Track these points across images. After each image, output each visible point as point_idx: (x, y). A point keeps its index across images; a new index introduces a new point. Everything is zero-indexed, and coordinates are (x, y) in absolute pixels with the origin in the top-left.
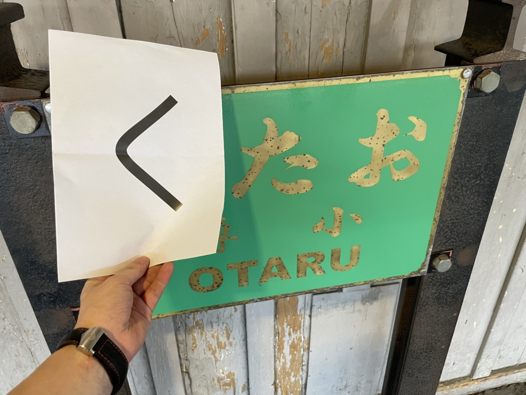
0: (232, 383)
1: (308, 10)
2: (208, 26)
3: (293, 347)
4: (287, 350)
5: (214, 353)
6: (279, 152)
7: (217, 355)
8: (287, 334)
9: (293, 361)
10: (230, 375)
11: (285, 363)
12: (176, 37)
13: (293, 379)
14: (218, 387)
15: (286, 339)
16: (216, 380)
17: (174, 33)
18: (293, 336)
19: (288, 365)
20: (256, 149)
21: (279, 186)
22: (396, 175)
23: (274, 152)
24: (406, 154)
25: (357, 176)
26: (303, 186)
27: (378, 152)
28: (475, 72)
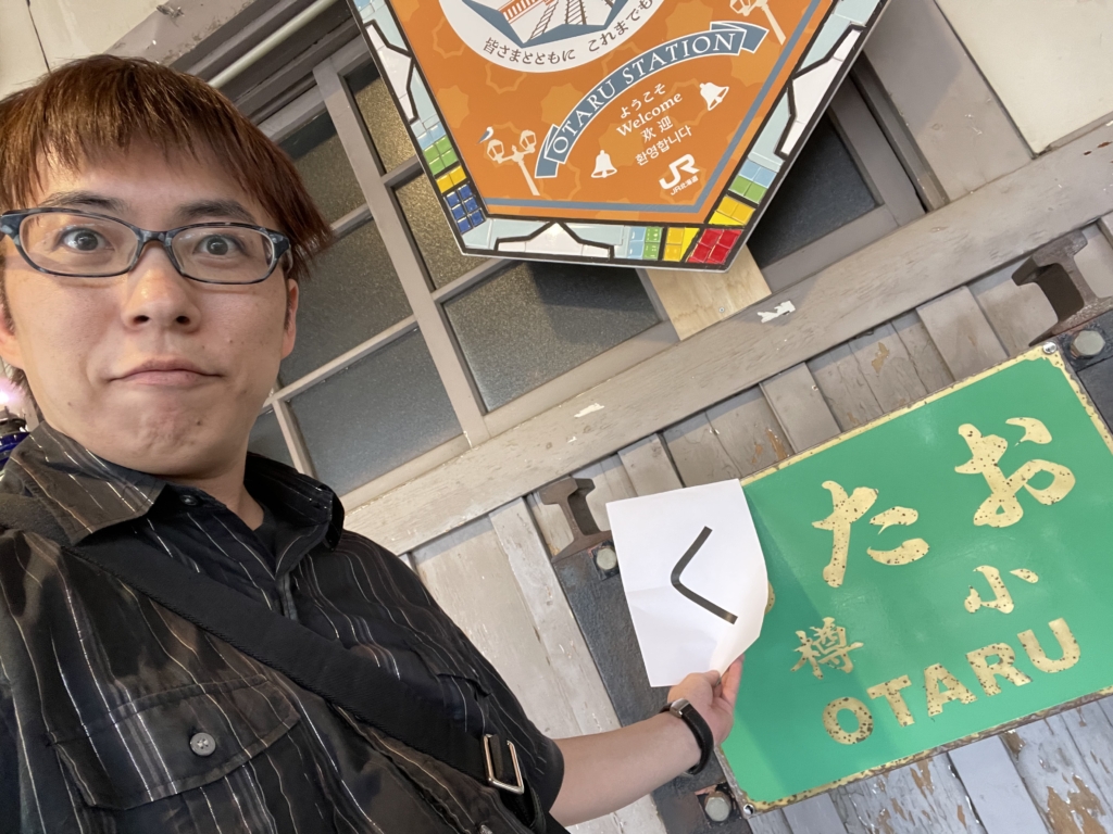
1: (862, 382)
2: (759, 441)
6: (859, 515)
12: (731, 463)
17: (729, 462)
20: (830, 519)
21: (881, 557)
22: (1045, 496)
23: (853, 517)
24: (1039, 465)
25: (985, 515)
26: (915, 549)
27: (993, 475)
28: (1060, 342)
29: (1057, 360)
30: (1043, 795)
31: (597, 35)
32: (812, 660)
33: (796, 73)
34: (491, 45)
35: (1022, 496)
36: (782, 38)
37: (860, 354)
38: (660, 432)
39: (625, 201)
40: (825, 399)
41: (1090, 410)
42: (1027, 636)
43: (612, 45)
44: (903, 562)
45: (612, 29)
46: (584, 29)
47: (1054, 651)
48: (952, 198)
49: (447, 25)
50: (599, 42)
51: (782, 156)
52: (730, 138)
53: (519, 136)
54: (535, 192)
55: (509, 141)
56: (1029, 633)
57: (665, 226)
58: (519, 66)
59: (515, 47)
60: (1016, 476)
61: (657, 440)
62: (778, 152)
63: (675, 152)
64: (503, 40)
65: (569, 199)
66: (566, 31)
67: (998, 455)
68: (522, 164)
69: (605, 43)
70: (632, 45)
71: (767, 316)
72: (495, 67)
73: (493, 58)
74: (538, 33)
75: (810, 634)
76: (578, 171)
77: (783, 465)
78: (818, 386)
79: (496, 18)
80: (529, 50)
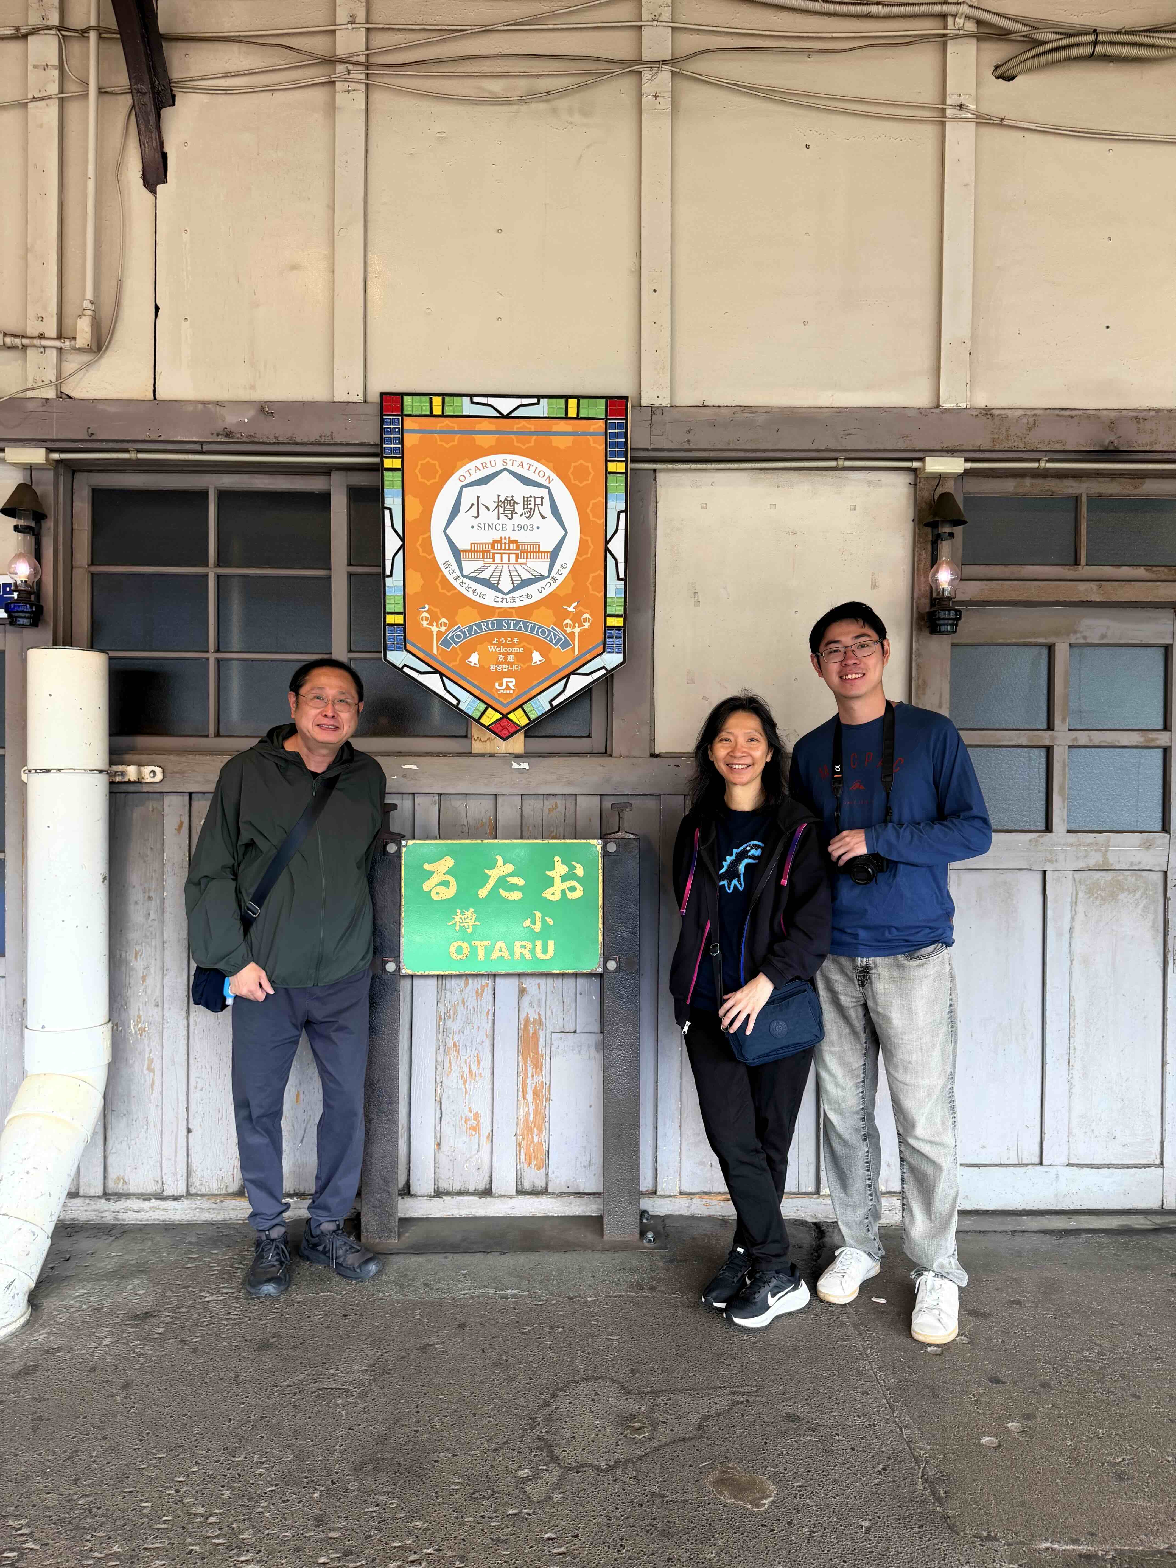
0: (476, 1129)
1: (541, 815)
2: (485, 821)
3: (536, 1094)
4: (530, 1096)
5: (465, 1082)
6: (503, 874)
7: (467, 1086)
8: (530, 1075)
9: (536, 1112)
10: (477, 1116)
11: (527, 1114)
12: (466, 825)
13: (536, 1140)
14: (464, 1128)
15: (529, 1081)
16: (464, 1120)
17: (465, 823)
18: (536, 1078)
19: (531, 1118)
20: (492, 871)
21: (503, 893)
22: (570, 895)
23: (501, 874)
24: (574, 883)
25: (548, 894)
26: (516, 895)
27: (557, 881)
28: (603, 842)
29: (600, 848)
30: (523, 1016)
31: (501, 596)
32: (458, 923)
33: (574, 672)
34: (447, 564)
35: (563, 892)
36: (576, 653)
37: (546, 802)
38: (440, 794)
39: (476, 682)
40: (522, 815)
41: (601, 871)
42: (539, 943)
43: (505, 605)
44: (510, 898)
45: (509, 597)
46: (495, 588)
47: (545, 951)
48: (614, 755)
49: (430, 537)
50: (499, 600)
51: (551, 705)
52: (535, 683)
53: (440, 619)
54: (435, 651)
55: (434, 619)
56: (540, 942)
57: (488, 706)
58: (456, 584)
59: (459, 574)
60: (565, 884)
61: (437, 797)
62: (550, 702)
63: (509, 674)
64: (454, 566)
65: (450, 665)
66: (486, 583)
67: (563, 873)
68: (435, 634)
69: (502, 602)
70: (513, 611)
71: (515, 766)
72: (444, 576)
73: (445, 572)
74: (474, 575)
75: (463, 913)
76: (461, 655)
77: (485, 841)
78: (521, 808)
79: (457, 553)
80: (465, 580)
